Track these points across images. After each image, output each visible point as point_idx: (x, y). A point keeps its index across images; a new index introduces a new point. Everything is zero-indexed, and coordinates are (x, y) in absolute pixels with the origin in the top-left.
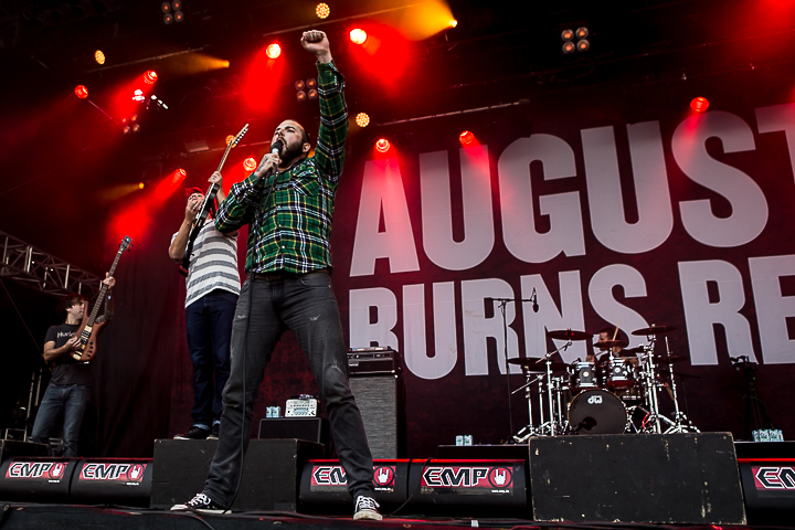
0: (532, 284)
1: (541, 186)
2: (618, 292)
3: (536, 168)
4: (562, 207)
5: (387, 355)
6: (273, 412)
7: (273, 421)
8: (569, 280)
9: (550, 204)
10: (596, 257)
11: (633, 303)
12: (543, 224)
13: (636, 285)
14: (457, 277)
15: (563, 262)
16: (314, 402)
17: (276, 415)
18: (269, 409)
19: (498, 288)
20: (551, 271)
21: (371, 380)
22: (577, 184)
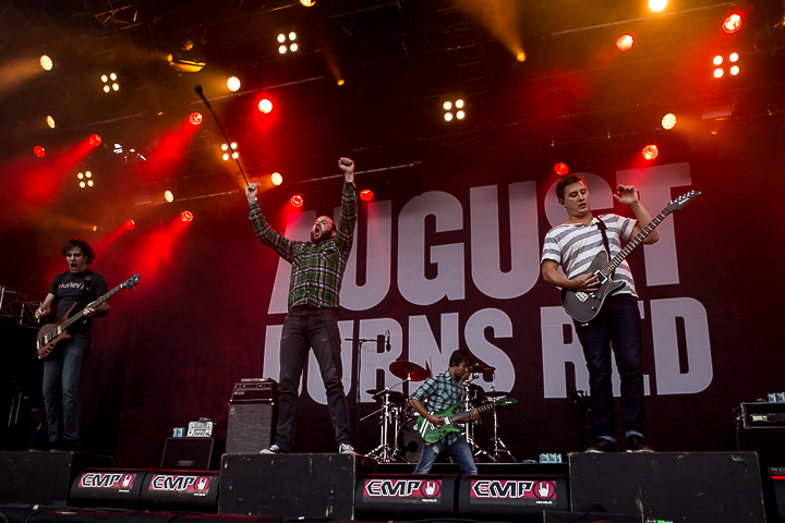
0: (418, 324)
1: (433, 237)
2: (489, 332)
3: (430, 221)
4: (449, 257)
5: (267, 386)
6: (178, 433)
7: (178, 439)
8: (449, 321)
9: (439, 253)
10: (474, 301)
11: (500, 343)
12: (431, 271)
13: (504, 327)
14: (356, 316)
15: (445, 305)
16: (210, 424)
17: (180, 435)
18: (175, 430)
19: (389, 326)
20: (434, 313)
21: (253, 406)
22: (463, 236)
